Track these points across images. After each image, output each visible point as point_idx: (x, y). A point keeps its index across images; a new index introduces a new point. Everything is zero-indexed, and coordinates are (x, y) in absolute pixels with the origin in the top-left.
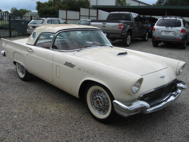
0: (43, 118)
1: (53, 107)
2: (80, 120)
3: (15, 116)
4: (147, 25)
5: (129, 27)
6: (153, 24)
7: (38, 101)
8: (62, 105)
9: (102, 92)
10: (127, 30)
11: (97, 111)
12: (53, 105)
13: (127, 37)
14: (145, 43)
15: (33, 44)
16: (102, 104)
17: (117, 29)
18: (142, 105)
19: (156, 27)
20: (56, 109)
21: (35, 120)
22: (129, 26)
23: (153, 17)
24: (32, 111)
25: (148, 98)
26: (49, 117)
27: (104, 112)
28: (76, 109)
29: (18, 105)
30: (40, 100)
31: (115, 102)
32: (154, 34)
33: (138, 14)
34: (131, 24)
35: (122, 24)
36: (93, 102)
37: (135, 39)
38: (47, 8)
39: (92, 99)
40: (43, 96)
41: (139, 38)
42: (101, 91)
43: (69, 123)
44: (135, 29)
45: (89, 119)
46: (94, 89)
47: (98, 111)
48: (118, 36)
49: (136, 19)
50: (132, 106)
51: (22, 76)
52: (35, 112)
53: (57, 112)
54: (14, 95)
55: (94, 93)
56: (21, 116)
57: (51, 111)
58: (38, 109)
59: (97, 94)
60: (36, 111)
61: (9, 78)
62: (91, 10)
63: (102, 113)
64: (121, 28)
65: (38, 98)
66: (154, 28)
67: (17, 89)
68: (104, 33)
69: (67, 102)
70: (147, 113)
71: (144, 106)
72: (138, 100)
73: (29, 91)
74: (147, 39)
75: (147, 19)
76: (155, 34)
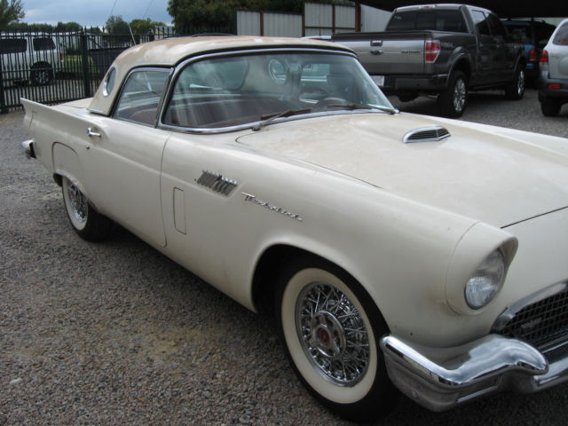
0: (115, 390)
1: (164, 342)
2: (255, 404)
3: (14, 381)
4: (522, 46)
5: (460, 52)
6: (541, 42)
7: (113, 318)
8: (198, 336)
9: (340, 293)
10: (451, 62)
11: (322, 367)
12: (166, 335)
13: (453, 84)
14: (516, 104)
15: (106, 112)
16: (338, 343)
17: (419, 59)
18: (513, 358)
19: (551, 47)
20: (175, 350)
21: (82, 400)
22: (458, 49)
23: (540, 20)
24: (82, 359)
25: (538, 321)
26: (139, 384)
27: (349, 377)
28: (247, 354)
29: (41, 334)
30: (124, 312)
31: (388, 346)
32: (545, 74)
33: (490, 12)
34: (468, 44)
35: (435, 41)
36: (307, 333)
37: (480, 92)
38: (200, 8)
39: (303, 320)
40: (137, 297)
41: (493, 89)
42: (336, 290)
43: (211, 417)
44: (480, 60)
45: (292, 400)
46: (309, 282)
47: (327, 368)
48: (424, 82)
49: (482, 27)
50: (465, 367)
51: (80, 222)
52: (92, 364)
53: (174, 364)
54: (37, 294)
55: (308, 296)
56: (35, 379)
57: (152, 361)
58: (105, 351)
59: (322, 301)
60: (97, 360)
61: (41, 231)
62: (337, 8)
63: (342, 377)
64: (431, 57)
65: (119, 305)
66: (546, 52)
67: (56, 270)
68: (371, 74)
69: (219, 322)
70: (536, 388)
71: (523, 364)
72: (494, 335)
73: (93, 276)
74: (523, 92)
75: (519, 27)
76: (549, 73)
